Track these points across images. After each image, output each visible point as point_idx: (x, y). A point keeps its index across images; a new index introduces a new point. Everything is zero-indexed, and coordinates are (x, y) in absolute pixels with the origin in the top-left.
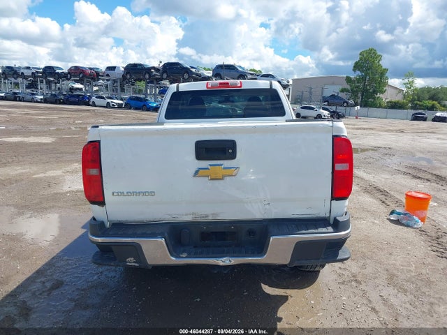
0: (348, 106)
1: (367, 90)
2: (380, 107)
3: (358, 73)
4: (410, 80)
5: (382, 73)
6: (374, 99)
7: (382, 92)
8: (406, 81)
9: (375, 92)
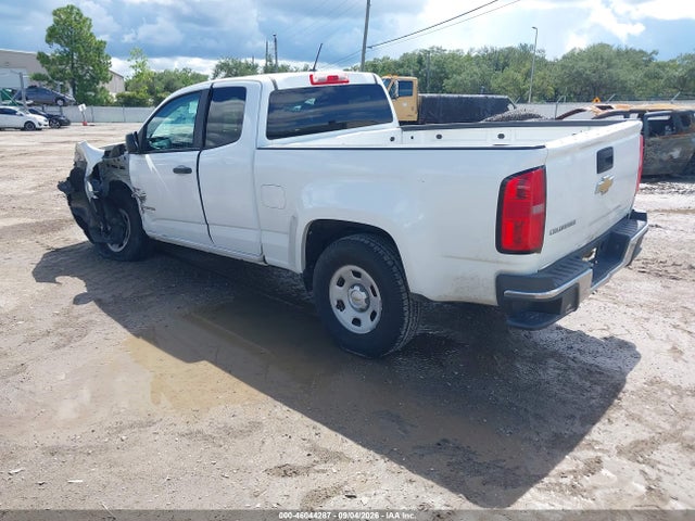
0: (65, 105)
1: (80, 78)
2: (108, 104)
3: (56, 46)
4: (140, 60)
5: (98, 49)
6: (95, 91)
7: (106, 80)
8: (133, 63)
9: (95, 80)
